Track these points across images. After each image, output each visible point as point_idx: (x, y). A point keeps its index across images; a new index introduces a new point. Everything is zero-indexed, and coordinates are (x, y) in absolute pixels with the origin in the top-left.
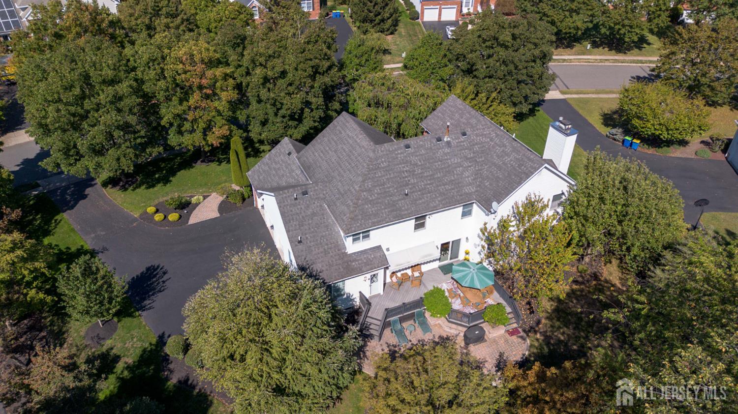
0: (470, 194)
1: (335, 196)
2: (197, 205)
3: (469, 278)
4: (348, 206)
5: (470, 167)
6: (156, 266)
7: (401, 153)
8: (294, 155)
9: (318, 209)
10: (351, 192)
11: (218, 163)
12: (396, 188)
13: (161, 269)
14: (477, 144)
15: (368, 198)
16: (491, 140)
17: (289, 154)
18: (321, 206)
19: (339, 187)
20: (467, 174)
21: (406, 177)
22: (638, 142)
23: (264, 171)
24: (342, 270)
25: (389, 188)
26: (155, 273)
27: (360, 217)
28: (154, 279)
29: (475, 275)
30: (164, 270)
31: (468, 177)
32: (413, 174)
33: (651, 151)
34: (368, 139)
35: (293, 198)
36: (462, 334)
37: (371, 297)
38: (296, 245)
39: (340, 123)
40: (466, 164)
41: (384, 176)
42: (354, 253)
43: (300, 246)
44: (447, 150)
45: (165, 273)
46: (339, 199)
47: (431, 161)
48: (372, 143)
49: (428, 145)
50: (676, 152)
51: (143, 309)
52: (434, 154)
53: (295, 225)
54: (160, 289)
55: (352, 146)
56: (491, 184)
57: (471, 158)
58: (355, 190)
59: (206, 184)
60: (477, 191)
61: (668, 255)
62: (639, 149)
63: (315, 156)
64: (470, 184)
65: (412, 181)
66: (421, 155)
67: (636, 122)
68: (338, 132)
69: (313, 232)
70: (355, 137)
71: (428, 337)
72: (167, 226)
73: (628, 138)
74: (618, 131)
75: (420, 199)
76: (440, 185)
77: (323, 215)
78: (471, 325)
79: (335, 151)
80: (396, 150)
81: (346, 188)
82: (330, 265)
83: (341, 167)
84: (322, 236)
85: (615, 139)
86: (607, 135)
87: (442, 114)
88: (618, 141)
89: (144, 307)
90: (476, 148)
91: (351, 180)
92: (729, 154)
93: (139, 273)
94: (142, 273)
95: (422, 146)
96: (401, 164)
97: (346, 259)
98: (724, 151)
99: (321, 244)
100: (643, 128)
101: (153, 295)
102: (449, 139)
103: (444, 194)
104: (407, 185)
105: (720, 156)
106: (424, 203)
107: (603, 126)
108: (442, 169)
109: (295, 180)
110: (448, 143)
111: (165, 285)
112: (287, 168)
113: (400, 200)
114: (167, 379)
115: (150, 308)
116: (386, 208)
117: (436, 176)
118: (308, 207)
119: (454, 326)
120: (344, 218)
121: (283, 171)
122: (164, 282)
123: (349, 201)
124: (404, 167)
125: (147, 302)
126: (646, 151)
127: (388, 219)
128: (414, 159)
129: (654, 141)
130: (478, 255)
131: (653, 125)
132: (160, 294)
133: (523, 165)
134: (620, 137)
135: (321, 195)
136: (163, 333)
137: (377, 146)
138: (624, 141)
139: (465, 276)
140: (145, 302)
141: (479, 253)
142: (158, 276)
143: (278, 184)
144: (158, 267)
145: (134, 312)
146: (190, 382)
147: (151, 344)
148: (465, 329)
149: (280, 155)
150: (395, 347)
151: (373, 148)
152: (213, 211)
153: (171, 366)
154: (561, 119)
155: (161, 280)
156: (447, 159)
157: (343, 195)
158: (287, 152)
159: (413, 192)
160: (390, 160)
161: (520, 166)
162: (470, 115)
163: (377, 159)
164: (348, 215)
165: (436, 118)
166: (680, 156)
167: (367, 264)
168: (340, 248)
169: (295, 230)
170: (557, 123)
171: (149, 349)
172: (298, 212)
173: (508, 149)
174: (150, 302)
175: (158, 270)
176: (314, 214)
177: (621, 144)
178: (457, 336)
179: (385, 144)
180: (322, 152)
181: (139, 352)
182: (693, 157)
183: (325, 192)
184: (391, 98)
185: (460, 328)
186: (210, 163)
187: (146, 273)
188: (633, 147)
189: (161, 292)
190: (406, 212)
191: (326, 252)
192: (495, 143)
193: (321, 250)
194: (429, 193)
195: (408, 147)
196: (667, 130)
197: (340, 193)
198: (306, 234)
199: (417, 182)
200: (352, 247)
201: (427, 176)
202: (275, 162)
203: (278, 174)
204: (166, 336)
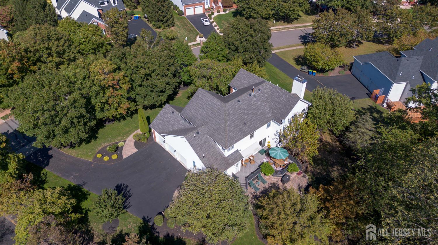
0: (270, 117)
1: (212, 131)
2: (122, 147)
3: (278, 155)
4: (222, 135)
5: (266, 105)
6: (120, 184)
7: (237, 105)
8: (176, 113)
9: (206, 139)
10: (221, 128)
11: (118, 121)
12: (240, 122)
13: (123, 185)
14: (266, 93)
15: (230, 130)
16: (271, 90)
17: (173, 112)
18: (207, 137)
19: (213, 127)
20: (266, 108)
21: (242, 116)
22: (315, 72)
23: (160, 123)
24: (226, 165)
25: (237, 123)
26: (121, 188)
27: (230, 139)
29: (281, 153)
30: (125, 185)
31: (267, 110)
32: (245, 114)
33: (321, 75)
34: (220, 101)
35: (193, 137)
36: (280, 180)
37: (236, 174)
38: (203, 159)
39: (200, 94)
40: (264, 104)
41: (233, 118)
42: (228, 156)
43: (205, 159)
44: (255, 99)
45: (127, 187)
46: (215, 133)
47: (250, 106)
48: (223, 103)
49: (247, 99)
50: (331, 74)
52: (250, 102)
53: (199, 149)
54: (129, 195)
55: (212, 106)
56: (278, 111)
57: (266, 100)
58: (223, 127)
59: (119, 135)
60: (272, 115)
61: (353, 127)
62: (316, 75)
63: (192, 112)
64: (268, 113)
65: (245, 117)
66: (245, 104)
67: (314, 63)
68: (200, 99)
69: (208, 151)
70: (212, 101)
71: (266, 185)
72: (112, 162)
73: (310, 71)
74: (305, 68)
75: (251, 125)
76: (257, 116)
77: (209, 141)
78: (283, 175)
79: (203, 109)
80: (234, 104)
81: (217, 126)
82: (220, 164)
83: (210, 117)
84: (212, 152)
85: (304, 72)
86: (300, 70)
87: (239, 79)
88: (306, 72)
89: (126, 206)
90: (266, 95)
91: (218, 122)
92: (352, 71)
95: (244, 100)
96: (238, 110)
97: (225, 160)
98: (350, 70)
99: (213, 155)
100: (318, 66)
102: (254, 94)
103: (260, 120)
104: (244, 119)
105: (349, 73)
106: (253, 126)
107: (297, 65)
108: (255, 108)
109: (182, 126)
110: (254, 95)
111: (130, 193)
112: (174, 120)
113: (243, 127)
114: (158, 237)
115: (129, 207)
116: (239, 133)
117: (254, 112)
118: (201, 139)
119: (276, 177)
120: (222, 141)
121: (173, 122)
122: (129, 192)
123: (222, 133)
124: (240, 111)
126: (319, 75)
127: (241, 138)
128: (243, 106)
129: (322, 71)
130: (275, 143)
131: (322, 64)
132: (130, 198)
133: (290, 100)
134: (307, 70)
135: (205, 132)
136: (144, 216)
137: (226, 104)
138: (309, 72)
139: (276, 154)
140: (125, 204)
141: (275, 142)
142: (124, 189)
143: (172, 129)
146: (170, 235)
147: (141, 223)
148: (281, 178)
149: (167, 114)
150: (254, 193)
151: (224, 105)
152: (133, 148)
153: (157, 230)
154: (298, 75)
155: (127, 191)
156: (256, 104)
157: (217, 131)
158: (171, 112)
159: (247, 122)
160: (234, 109)
161: (289, 101)
162: (254, 78)
163: (228, 110)
164: (224, 140)
165: (236, 81)
166: (333, 75)
167: (235, 160)
168: (222, 155)
169: (200, 152)
170: (297, 78)
171: (141, 226)
172: (198, 143)
173: (281, 94)
174: (128, 203)
175: (122, 186)
176: (205, 142)
177: (307, 73)
178: (278, 181)
179: (229, 102)
180: (195, 110)
181: (137, 228)
182: (338, 75)
183: (206, 130)
184: (211, 74)
185: (279, 178)
186: (114, 122)
188: (313, 74)
189: (130, 197)
190: (247, 132)
191: (216, 159)
192: (273, 92)
193: (214, 158)
194: (254, 121)
195: (239, 101)
196: (328, 66)
197: (214, 129)
198: (205, 153)
199: (248, 117)
200: (227, 153)
201: (251, 113)
202: (165, 118)
203: (170, 124)
204: (146, 217)
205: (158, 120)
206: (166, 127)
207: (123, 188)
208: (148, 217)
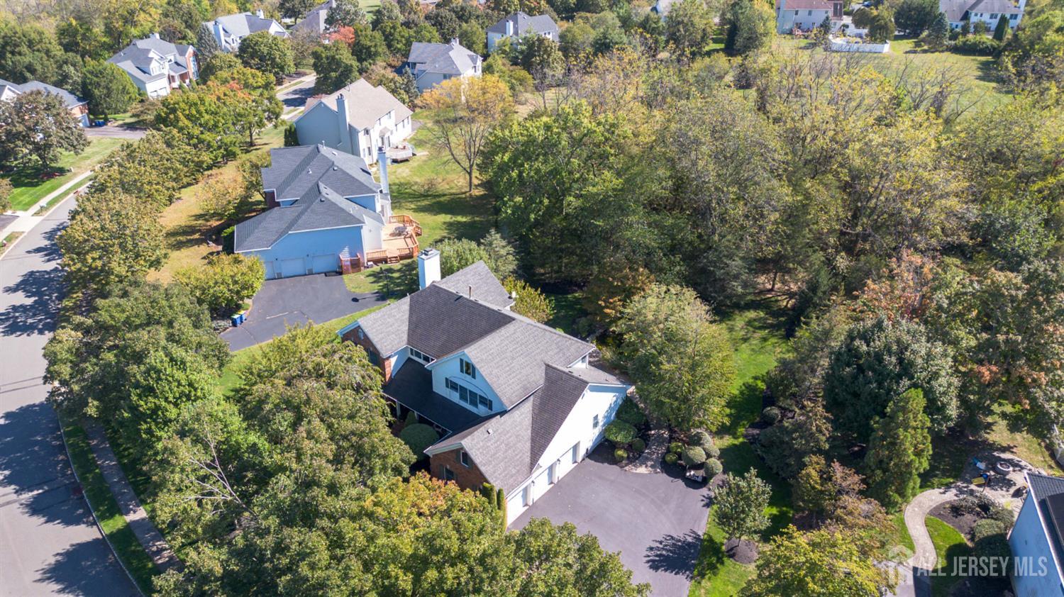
13: (649, 556)
17: (490, 431)
26: (657, 558)
28: (664, 552)
45: (651, 549)
51: (697, 538)
93: (667, 573)
94: (666, 570)
101: (680, 541)
112: (508, 432)
115: (694, 532)
121: (510, 437)
122: (661, 543)
125: (689, 539)
132: (675, 536)
140: (691, 541)
144: (648, 562)
145: (705, 540)
155: (661, 546)
174: (687, 537)
175: (651, 558)
187: (662, 566)
202: (495, 454)
203: (514, 445)
204: (704, 503)
205: (494, 472)
206: (517, 455)
207: (657, 556)
208: (703, 500)
